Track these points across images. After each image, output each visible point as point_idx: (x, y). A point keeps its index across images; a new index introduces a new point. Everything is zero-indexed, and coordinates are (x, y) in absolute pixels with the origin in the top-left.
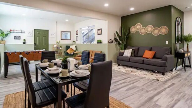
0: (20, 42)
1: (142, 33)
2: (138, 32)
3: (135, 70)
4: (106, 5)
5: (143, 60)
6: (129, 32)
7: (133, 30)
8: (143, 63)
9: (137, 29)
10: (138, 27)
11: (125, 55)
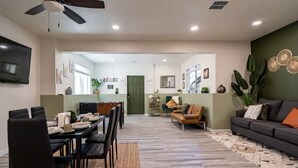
0: (113, 91)
1: (292, 70)
2: (282, 69)
3: (260, 147)
4: (194, 28)
5: (274, 130)
6: (266, 69)
7: (273, 65)
8: (273, 136)
9: (282, 62)
10: (284, 57)
11: (247, 115)
